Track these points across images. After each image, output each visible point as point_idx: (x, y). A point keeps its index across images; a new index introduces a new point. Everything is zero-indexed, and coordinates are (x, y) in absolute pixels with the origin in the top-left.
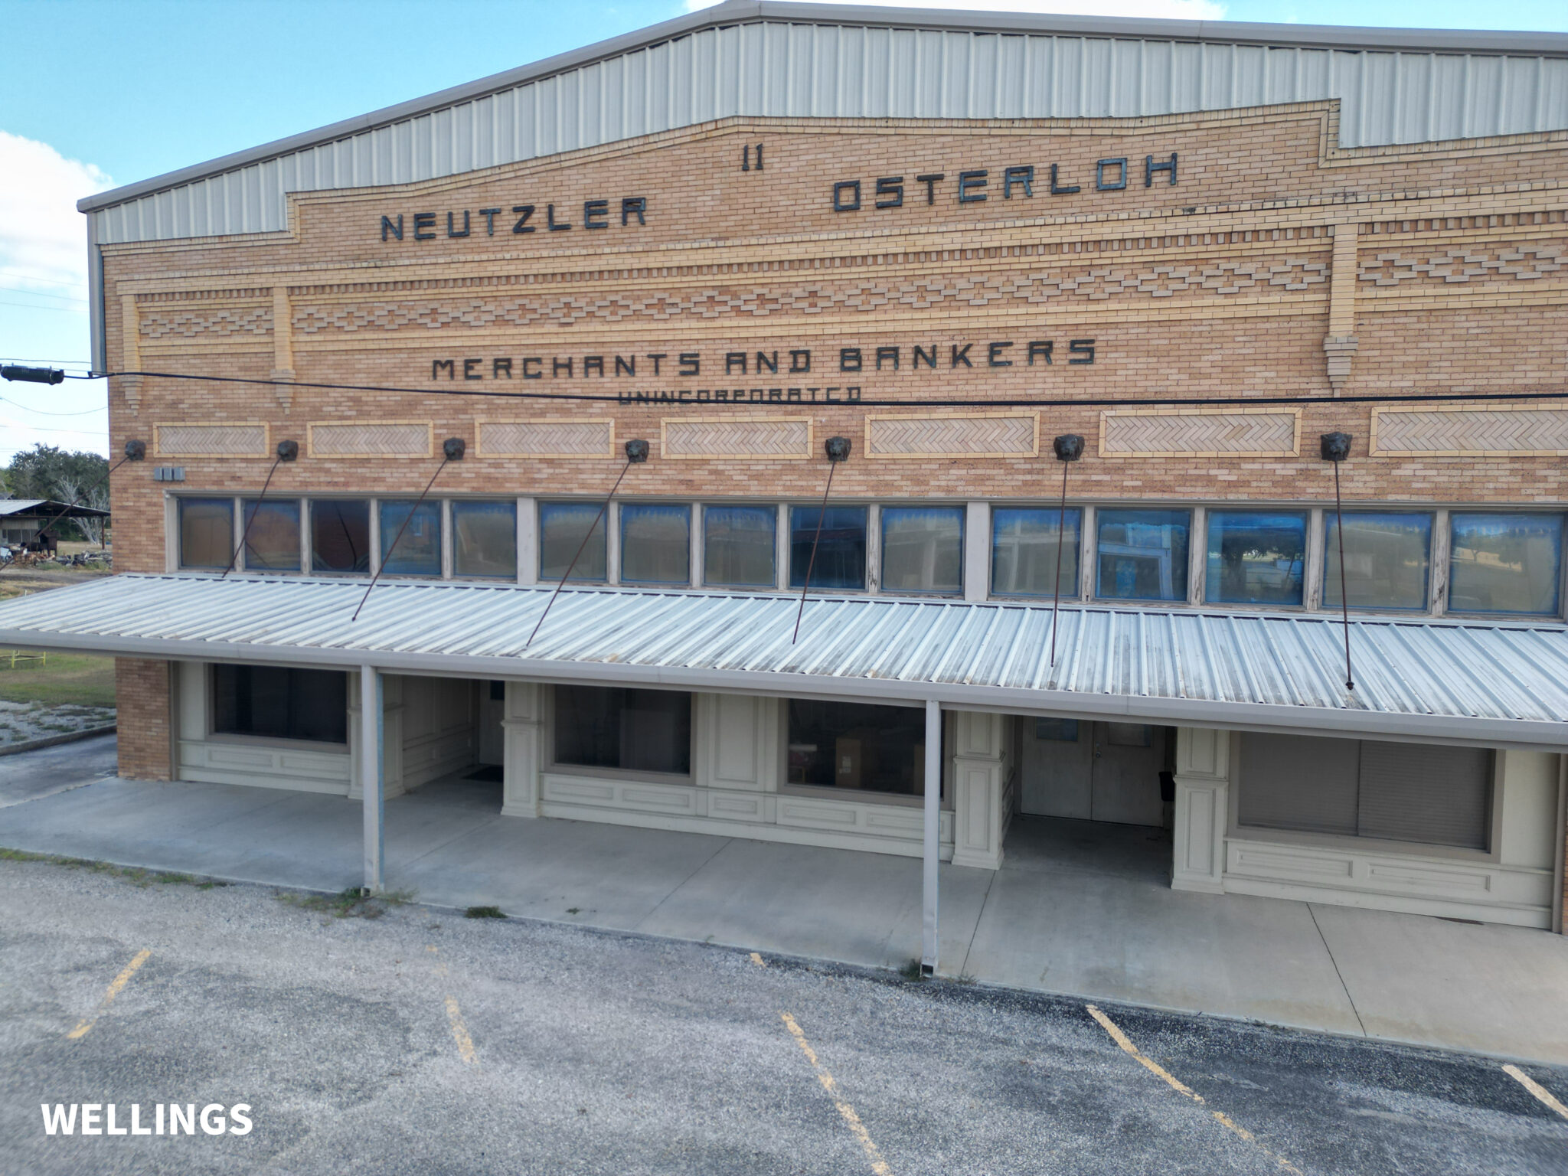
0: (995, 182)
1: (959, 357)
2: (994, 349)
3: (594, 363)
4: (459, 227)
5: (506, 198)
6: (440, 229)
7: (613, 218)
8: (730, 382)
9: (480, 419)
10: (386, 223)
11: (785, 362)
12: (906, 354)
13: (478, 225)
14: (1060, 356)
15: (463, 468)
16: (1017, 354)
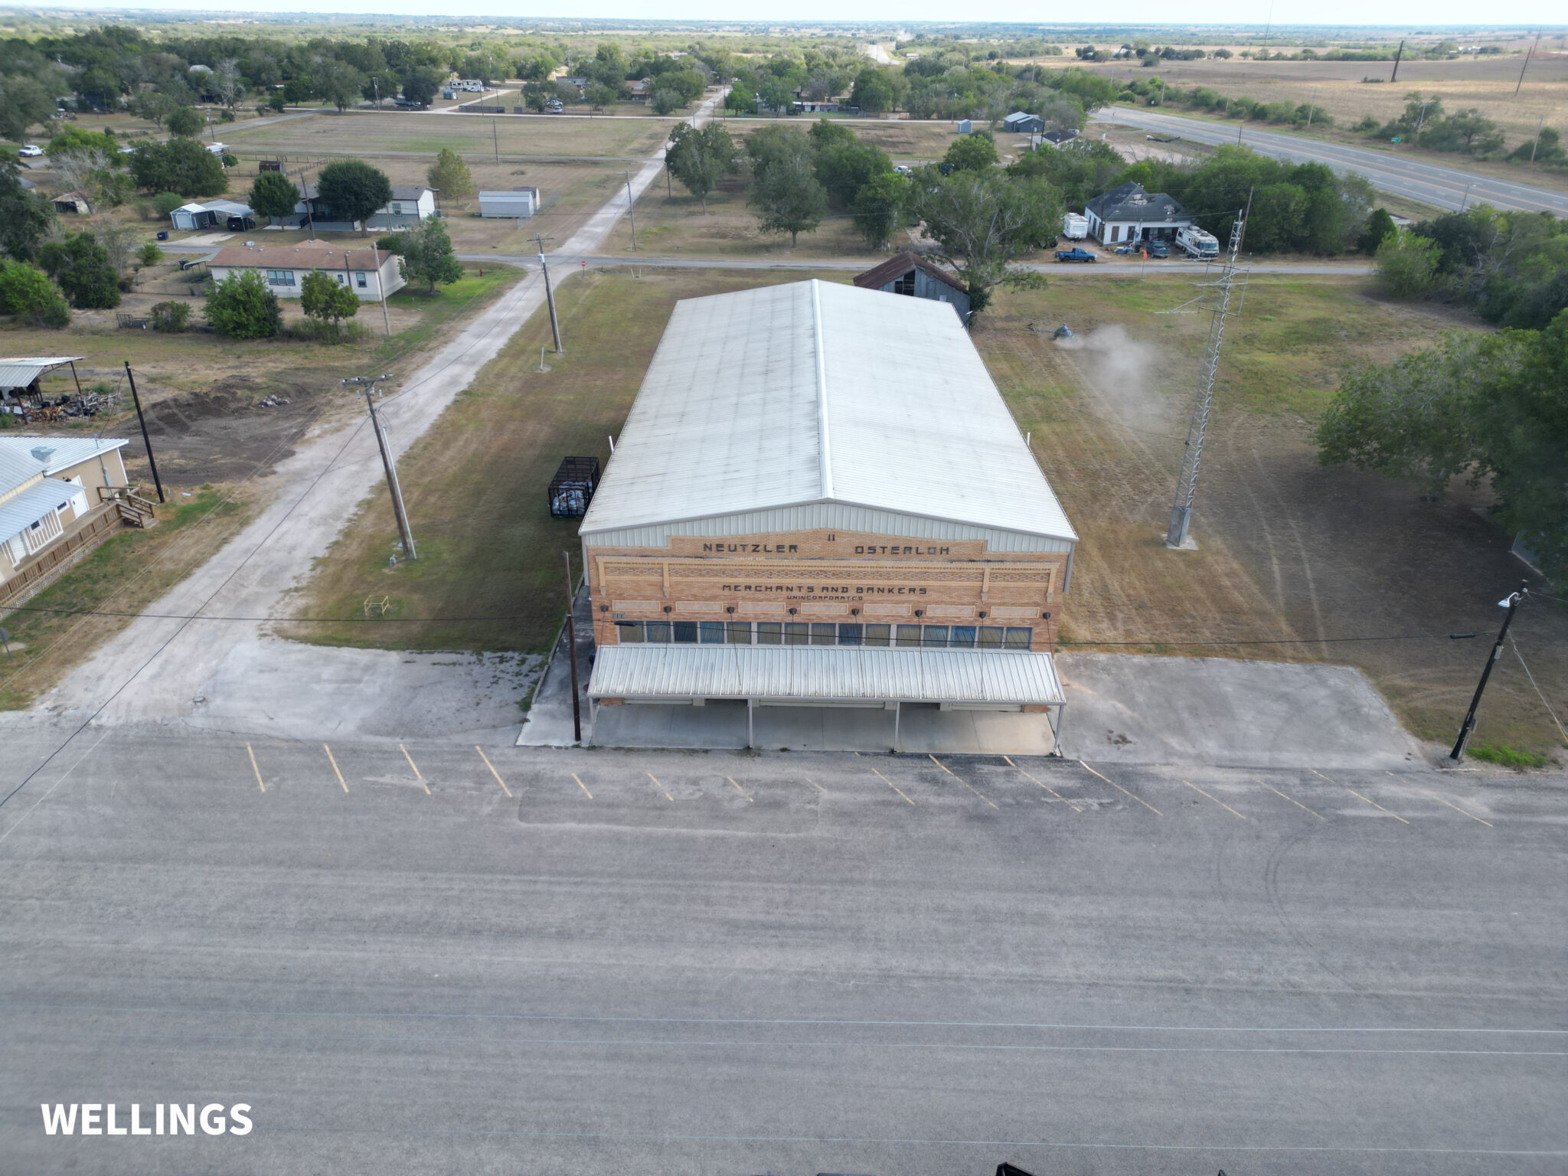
0: (901, 550)
1: (890, 591)
2: (900, 589)
3: (780, 588)
4: (732, 548)
5: (750, 542)
6: (726, 549)
7: (787, 550)
8: (823, 594)
9: (740, 602)
10: (705, 546)
11: (840, 590)
12: (876, 590)
13: (740, 549)
14: (917, 592)
15: (734, 615)
16: (906, 591)
